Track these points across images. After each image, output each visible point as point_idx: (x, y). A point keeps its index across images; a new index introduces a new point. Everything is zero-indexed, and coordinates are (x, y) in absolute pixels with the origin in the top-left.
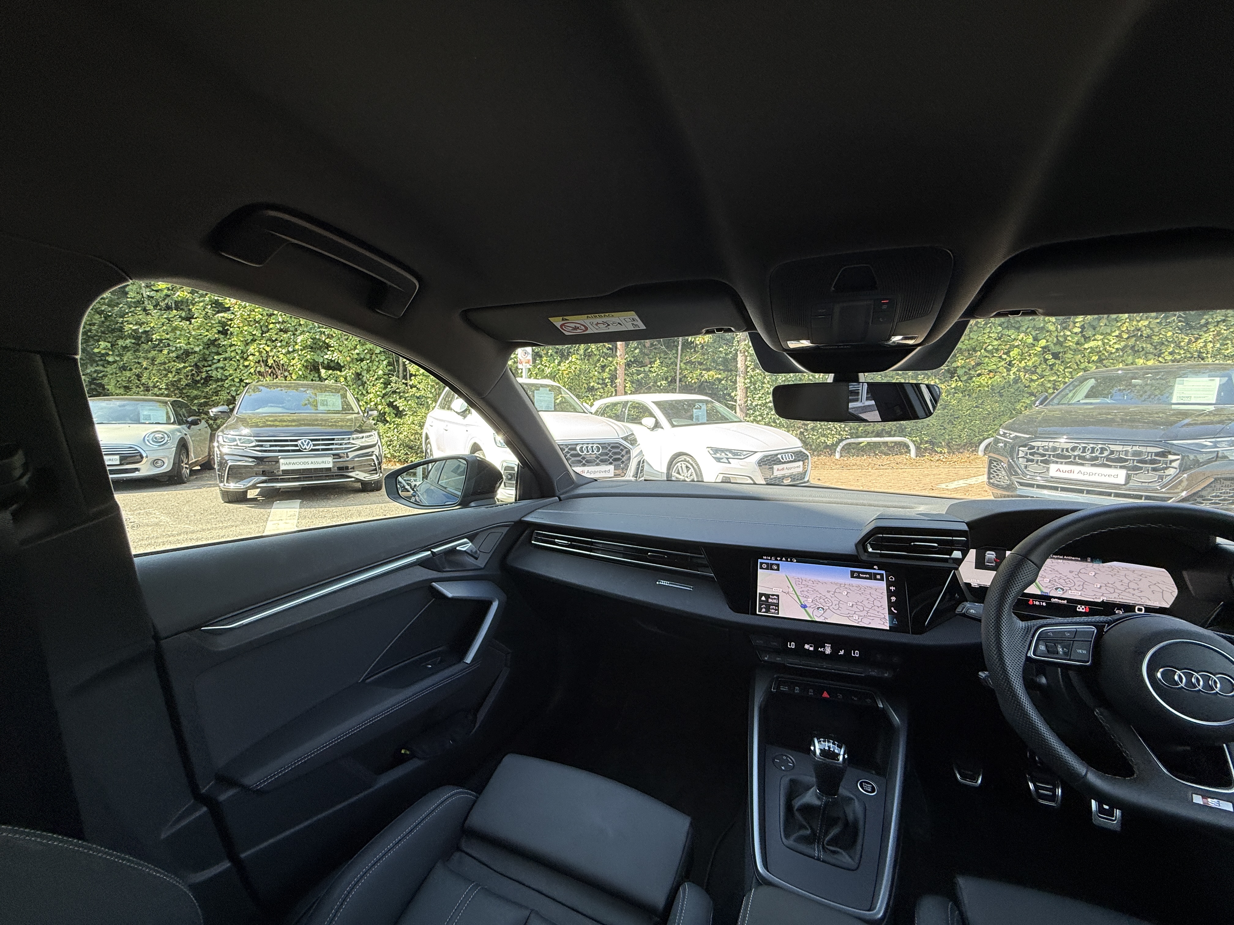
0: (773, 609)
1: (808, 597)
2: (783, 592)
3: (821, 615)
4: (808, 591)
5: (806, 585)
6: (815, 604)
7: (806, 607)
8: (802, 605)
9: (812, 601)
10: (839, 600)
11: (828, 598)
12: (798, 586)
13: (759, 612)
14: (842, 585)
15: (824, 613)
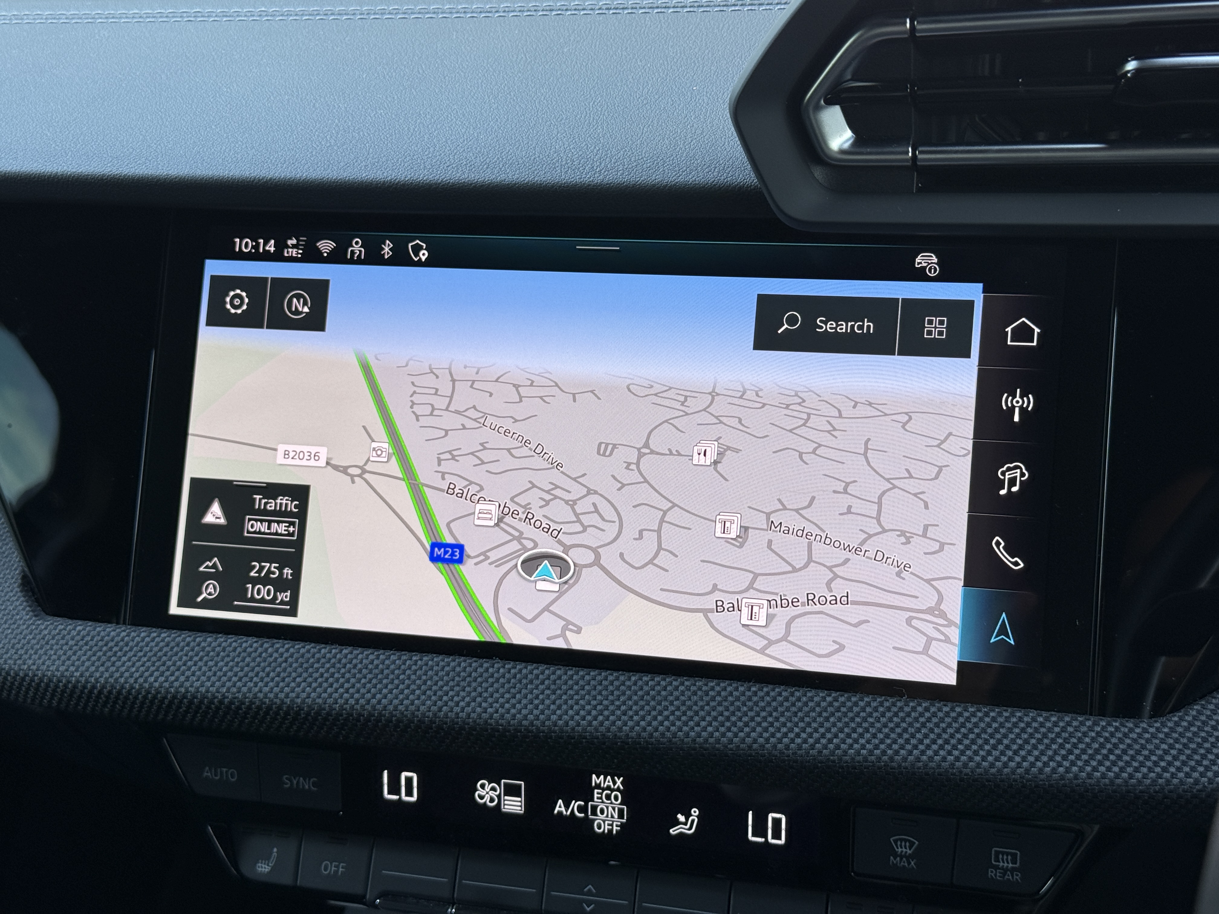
1: (480, 493)
2: (336, 468)
3: (546, 609)
4: (485, 456)
5: (472, 413)
6: (514, 538)
7: (460, 561)
8: (440, 545)
9: (500, 520)
10: (666, 505)
11: (596, 492)
12: (423, 421)
13: (181, 603)
14: (693, 405)
15: (561, 594)
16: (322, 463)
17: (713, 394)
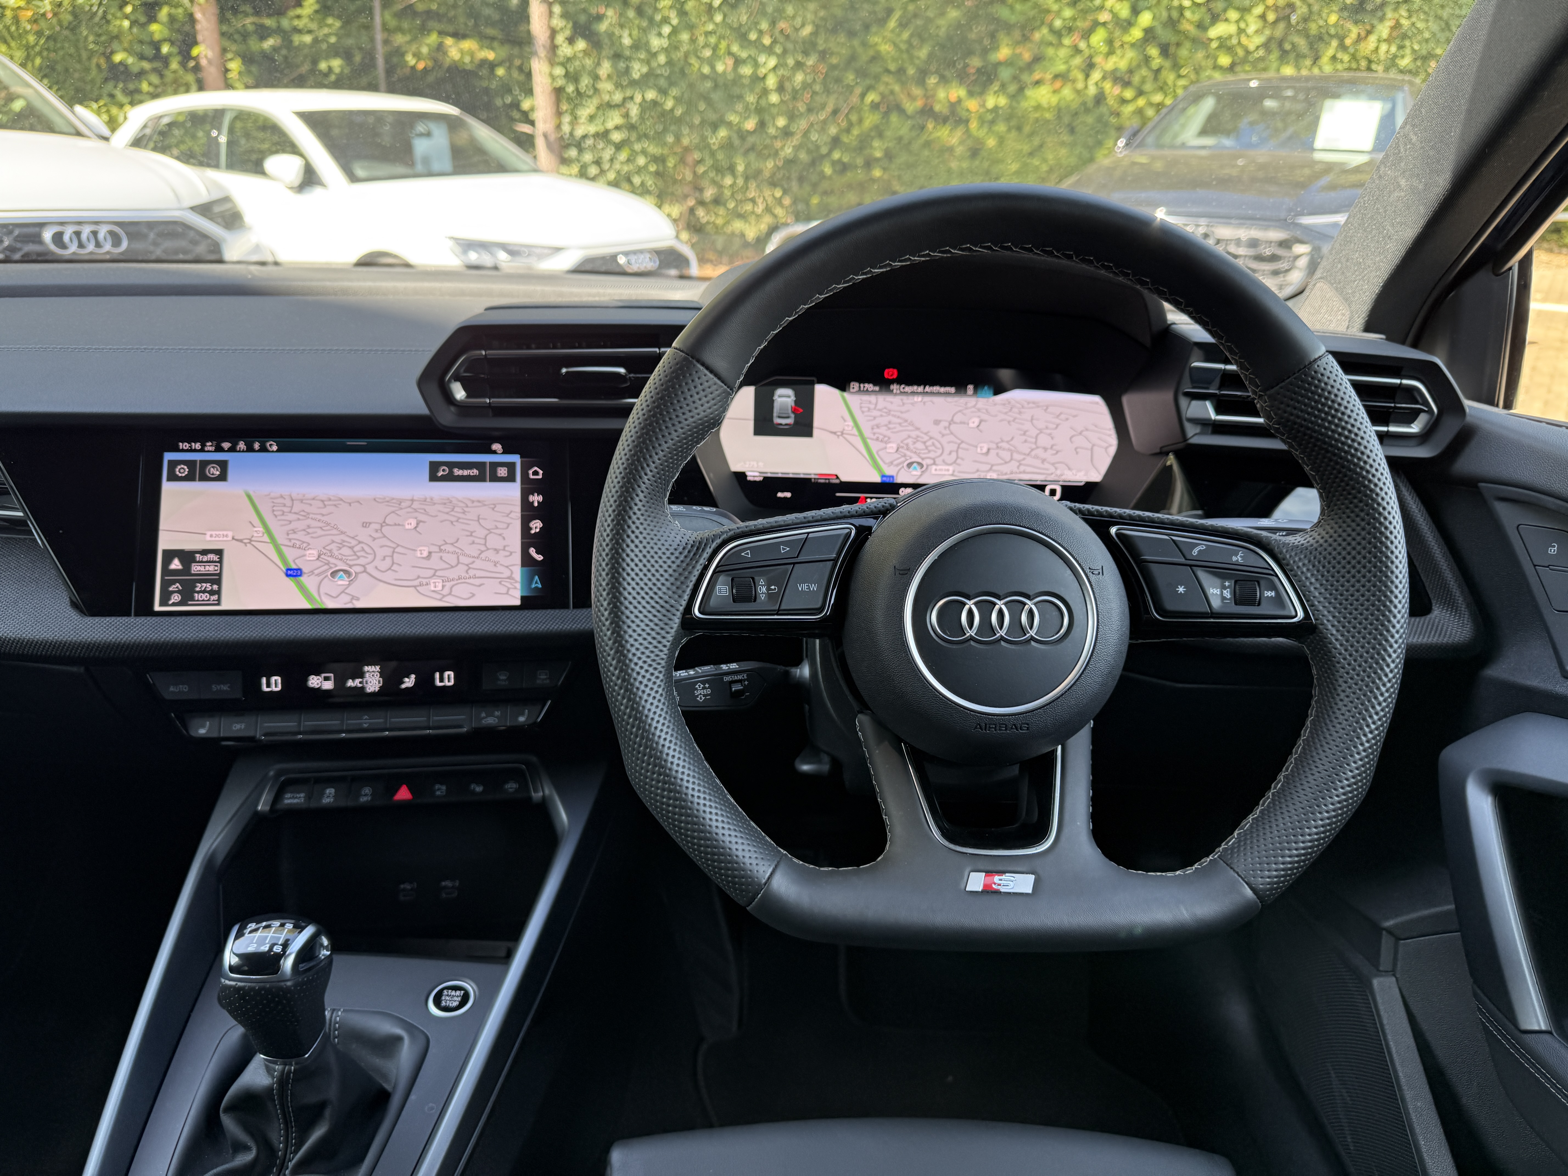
0: (204, 592)
1: (308, 546)
2: (237, 540)
3: (343, 592)
4: (309, 530)
5: (302, 513)
6: (326, 564)
7: (300, 575)
8: (290, 570)
9: (319, 557)
10: (394, 545)
11: (362, 543)
12: (279, 518)
13: (161, 605)
14: (403, 505)
15: (349, 585)
16: (230, 538)
17: (413, 500)
